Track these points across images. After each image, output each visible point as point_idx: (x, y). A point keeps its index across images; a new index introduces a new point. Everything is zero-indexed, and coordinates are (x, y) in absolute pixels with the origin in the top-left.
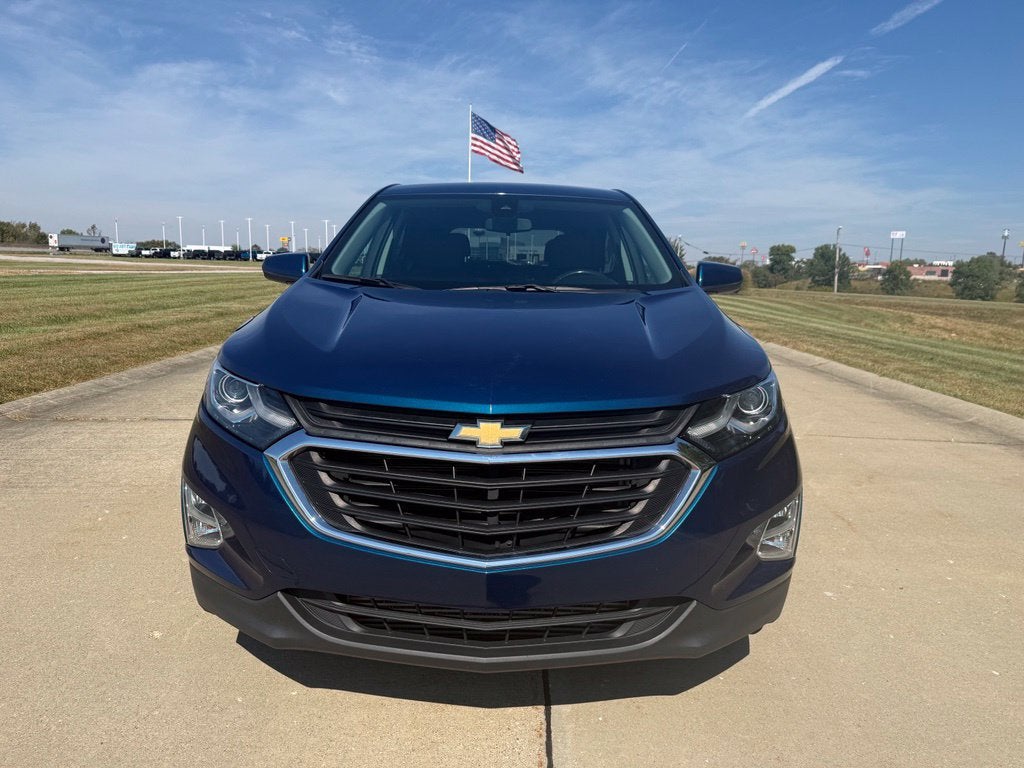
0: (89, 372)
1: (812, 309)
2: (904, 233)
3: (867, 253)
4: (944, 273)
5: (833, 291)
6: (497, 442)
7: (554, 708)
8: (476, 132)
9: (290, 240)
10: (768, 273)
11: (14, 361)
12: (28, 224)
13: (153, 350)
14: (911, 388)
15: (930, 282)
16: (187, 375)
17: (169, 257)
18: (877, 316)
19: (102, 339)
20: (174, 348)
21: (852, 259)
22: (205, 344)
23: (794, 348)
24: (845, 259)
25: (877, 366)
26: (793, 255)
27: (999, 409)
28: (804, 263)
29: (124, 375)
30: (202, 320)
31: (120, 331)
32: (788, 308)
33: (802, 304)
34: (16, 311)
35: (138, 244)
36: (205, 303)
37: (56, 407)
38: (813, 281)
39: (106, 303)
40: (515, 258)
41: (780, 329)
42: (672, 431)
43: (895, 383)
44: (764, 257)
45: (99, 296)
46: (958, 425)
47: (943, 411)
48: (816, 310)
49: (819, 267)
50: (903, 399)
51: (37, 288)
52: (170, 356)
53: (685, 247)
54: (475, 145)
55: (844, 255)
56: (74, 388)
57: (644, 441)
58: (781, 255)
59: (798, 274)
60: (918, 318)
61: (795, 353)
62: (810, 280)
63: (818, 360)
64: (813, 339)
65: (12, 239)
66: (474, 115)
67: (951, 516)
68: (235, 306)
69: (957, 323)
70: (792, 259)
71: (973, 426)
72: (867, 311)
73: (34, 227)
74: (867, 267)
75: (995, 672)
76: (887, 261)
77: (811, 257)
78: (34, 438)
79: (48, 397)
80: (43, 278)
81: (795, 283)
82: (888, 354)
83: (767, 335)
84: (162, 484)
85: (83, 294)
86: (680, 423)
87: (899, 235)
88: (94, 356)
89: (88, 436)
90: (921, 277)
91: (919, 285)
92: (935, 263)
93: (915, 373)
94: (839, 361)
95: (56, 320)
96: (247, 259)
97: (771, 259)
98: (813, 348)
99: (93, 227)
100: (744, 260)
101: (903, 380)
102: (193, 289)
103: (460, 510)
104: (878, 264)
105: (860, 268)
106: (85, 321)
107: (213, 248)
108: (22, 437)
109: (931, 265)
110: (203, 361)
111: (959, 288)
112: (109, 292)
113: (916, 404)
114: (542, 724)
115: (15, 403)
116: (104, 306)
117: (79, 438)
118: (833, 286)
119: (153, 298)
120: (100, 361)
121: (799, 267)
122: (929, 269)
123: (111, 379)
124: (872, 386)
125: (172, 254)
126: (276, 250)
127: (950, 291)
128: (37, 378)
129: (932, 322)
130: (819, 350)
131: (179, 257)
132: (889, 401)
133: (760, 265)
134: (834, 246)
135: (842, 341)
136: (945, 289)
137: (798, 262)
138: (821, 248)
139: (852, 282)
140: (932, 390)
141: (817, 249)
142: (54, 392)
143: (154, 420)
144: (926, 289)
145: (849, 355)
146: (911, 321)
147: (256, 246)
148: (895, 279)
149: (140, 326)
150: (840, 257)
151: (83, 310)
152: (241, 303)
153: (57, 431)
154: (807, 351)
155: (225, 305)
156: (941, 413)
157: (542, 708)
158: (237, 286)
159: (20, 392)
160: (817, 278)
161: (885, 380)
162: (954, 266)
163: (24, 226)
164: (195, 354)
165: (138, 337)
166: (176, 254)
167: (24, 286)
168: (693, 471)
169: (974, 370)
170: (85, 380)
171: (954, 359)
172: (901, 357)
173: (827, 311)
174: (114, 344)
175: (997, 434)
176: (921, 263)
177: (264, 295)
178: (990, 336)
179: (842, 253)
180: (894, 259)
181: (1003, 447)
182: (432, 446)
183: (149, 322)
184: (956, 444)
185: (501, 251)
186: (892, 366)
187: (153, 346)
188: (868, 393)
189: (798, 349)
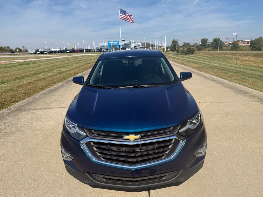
0: (30, 94)
1: (212, 58)
2: (237, 33)
3: (227, 40)
4: (248, 43)
5: (218, 51)
6: (134, 139)
7: (150, 191)
8: (121, 14)
9: (74, 46)
10: (201, 46)
11: (11, 93)
12: (7, 47)
13: (44, 86)
14: (238, 85)
15: (244, 46)
16: (54, 93)
17: (44, 53)
18: (230, 58)
19: (32, 84)
20: (50, 85)
21: (223, 41)
22: (57, 83)
23: (207, 73)
24: (221, 42)
25: (229, 78)
26: (207, 41)
27: (260, 91)
28: (210, 43)
29: (38, 94)
30: (55, 75)
31: (35, 81)
32: (206, 58)
33: (210, 56)
34: (9, 76)
35: (36, 50)
36: (55, 69)
37: (23, 106)
38: (213, 48)
39: (31, 72)
40: (134, 47)
41: (204, 67)
42: (175, 132)
43: (233, 83)
44: (200, 42)
45: (28, 69)
46: (249, 96)
47: (245, 92)
48: (213, 58)
49: (214, 44)
50: (235, 88)
51: (12, 68)
52: (49, 88)
53: (179, 41)
54: (121, 17)
55: (221, 40)
56: (27, 100)
57: (168, 135)
58: (204, 41)
59: (209, 46)
60: (241, 58)
61: (208, 75)
62: (212, 48)
63: (214, 77)
64: (212, 70)
65: (3, 51)
66: (120, 9)
67: (246, 126)
68: (63, 70)
69: (251, 59)
70: (207, 42)
71: (253, 96)
72: (227, 57)
73: (9, 47)
74: (227, 43)
75: (254, 174)
76: (233, 41)
77: (212, 41)
78: (19, 116)
79: (21, 103)
80: (14, 64)
81: (208, 49)
82: (232, 74)
83: (200, 69)
84: (52, 129)
85: (24, 69)
86: (177, 130)
87: (236, 34)
88: (30, 89)
89: (32, 115)
90: (242, 45)
91: (241, 47)
92: (245, 41)
93: (238, 80)
94: (219, 77)
95: (19, 78)
96: (64, 53)
97: (201, 43)
98: (212, 73)
99: (24, 46)
100: (194, 43)
101: (235, 83)
102: (52, 65)
103: (126, 155)
104: (230, 42)
105: (225, 43)
106: (26, 78)
107: (55, 50)
108: (17, 116)
109: (244, 41)
110: (57, 88)
111: (252, 47)
112: (31, 68)
113: (239, 90)
114: (148, 196)
115: (13, 106)
116: (30, 73)
117: (30, 115)
118: (218, 49)
119: (42, 69)
120: (32, 91)
121: (209, 44)
122: (244, 42)
123: (35, 96)
124: (227, 84)
125: (45, 52)
126: (71, 49)
127: (249, 48)
128: (17, 98)
129: (244, 59)
130: (214, 74)
131: (47, 53)
132: (232, 89)
133: (199, 44)
134: (218, 38)
135: (220, 70)
136: (248, 48)
137: (209, 43)
138: (215, 39)
139: (223, 48)
140: (243, 85)
141: (214, 39)
142: (22, 101)
143: (48, 109)
144: (243, 48)
145: (222, 75)
146: (239, 59)
147: (66, 48)
148: (235, 46)
149: (40, 79)
150: (220, 41)
151: (25, 74)
152: (64, 68)
153: (24, 114)
154: (211, 74)
155: (60, 69)
156: (245, 93)
157: (148, 191)
158: (63, 63)
159: (14, 102)
160: (214, 47)
161: (231, 82)
162: (250, 41)
163: (6, 47)
164: (55, 86)
165: (40, 83)
166: (46, 52)
167: (9, 67)
168: (180, 141)
169: (254, 78)
170: (29, 97)
171: (250, 74)
172: (235, 75)
173: (216, 58)
174: (35, 85)
175: (259, 99)
176: (242, 41)
177: (70, 65)
178: (260, 62)
179: (220, 40)
180: (234, 41)
181: (260, 103)
182: (119, 140)
183: (42, 77)
184: (248, 103)
185: (130, 45)
186: (233, 78)
187: (44, 85)
188: (226, 87)
189: (209, 74)
